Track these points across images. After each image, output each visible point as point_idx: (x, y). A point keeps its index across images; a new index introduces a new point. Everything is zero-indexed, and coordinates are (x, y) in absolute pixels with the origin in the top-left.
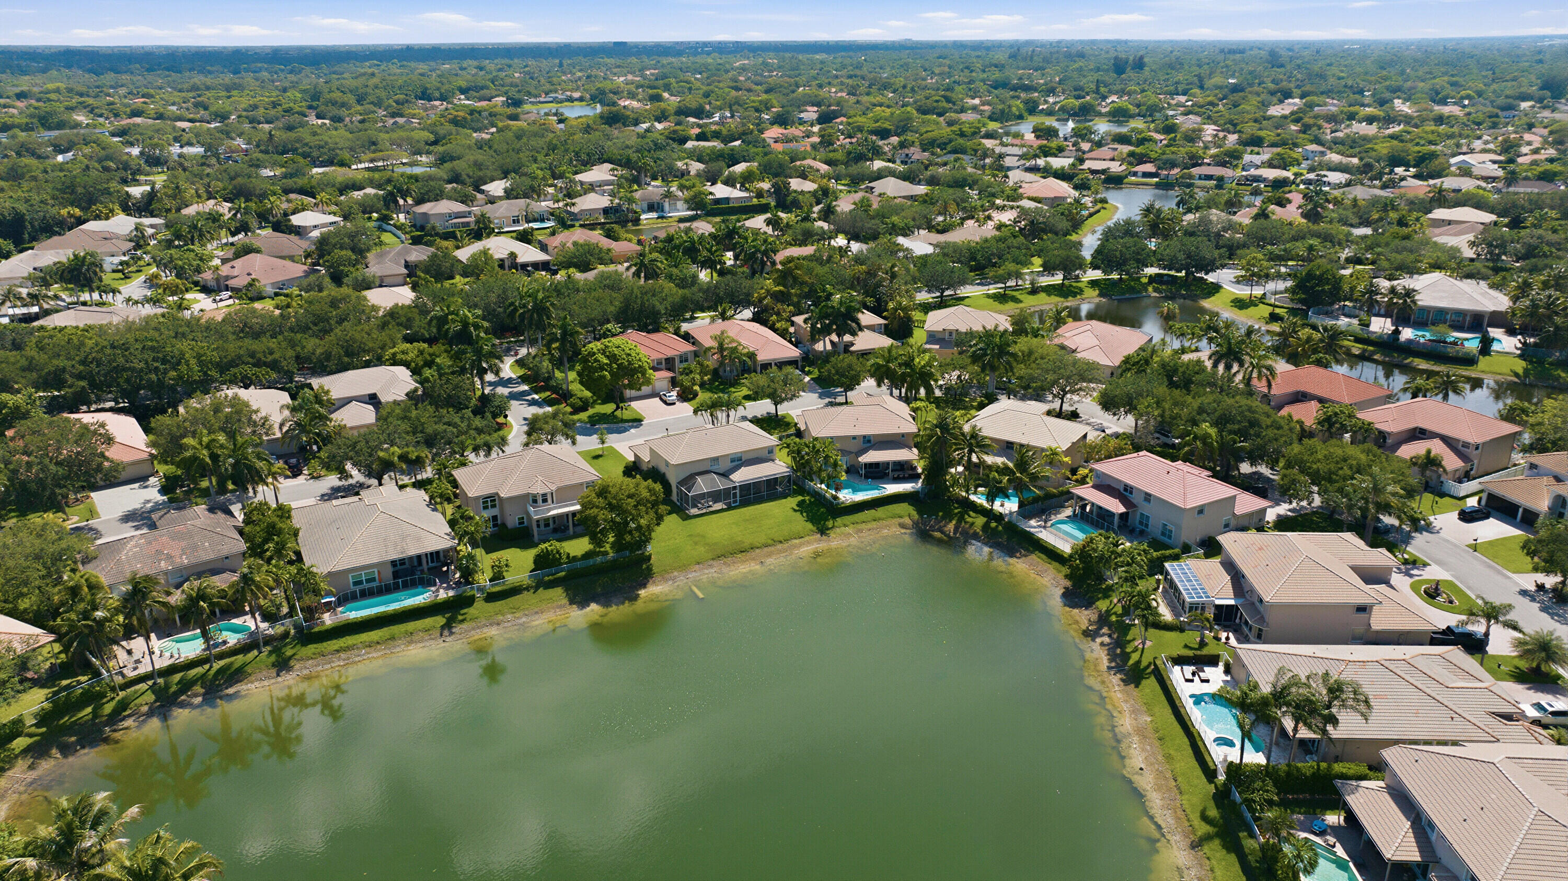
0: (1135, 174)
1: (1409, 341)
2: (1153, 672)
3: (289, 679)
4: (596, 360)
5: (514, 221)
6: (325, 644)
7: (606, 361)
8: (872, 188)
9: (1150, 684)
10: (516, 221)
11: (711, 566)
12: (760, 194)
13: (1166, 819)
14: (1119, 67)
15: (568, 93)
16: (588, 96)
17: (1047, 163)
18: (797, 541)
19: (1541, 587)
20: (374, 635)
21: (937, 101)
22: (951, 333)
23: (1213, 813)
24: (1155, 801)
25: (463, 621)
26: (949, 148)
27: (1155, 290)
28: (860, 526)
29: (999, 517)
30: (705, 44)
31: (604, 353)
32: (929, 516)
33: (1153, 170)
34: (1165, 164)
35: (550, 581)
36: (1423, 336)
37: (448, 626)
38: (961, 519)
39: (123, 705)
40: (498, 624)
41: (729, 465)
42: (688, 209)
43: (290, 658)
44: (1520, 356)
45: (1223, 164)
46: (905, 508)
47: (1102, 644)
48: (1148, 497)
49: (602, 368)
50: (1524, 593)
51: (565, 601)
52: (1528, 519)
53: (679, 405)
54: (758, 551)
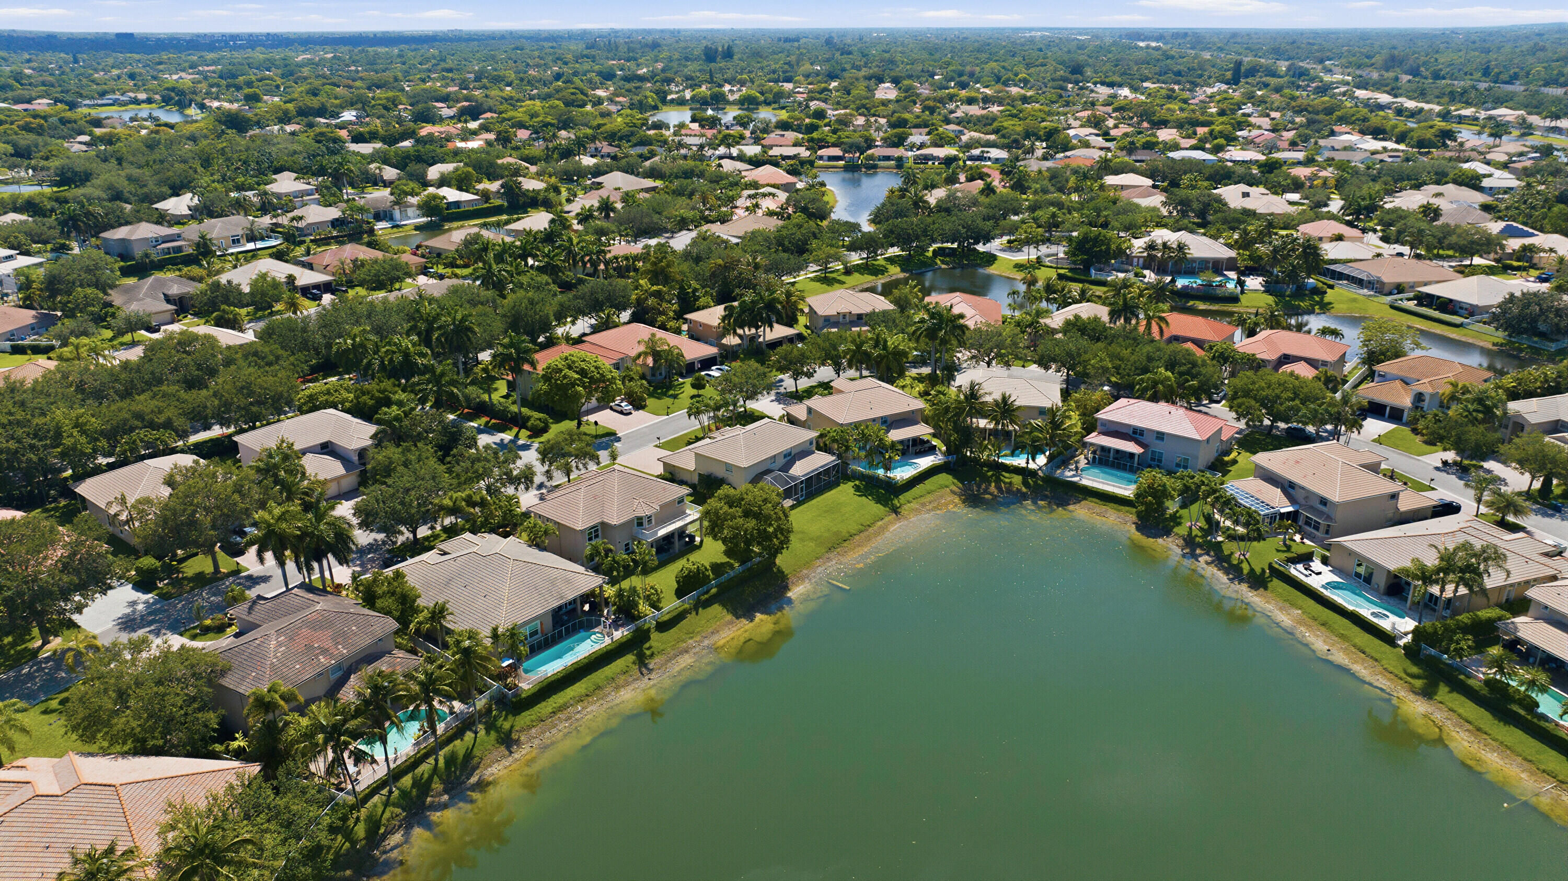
0: (821, 158)
1: (1185, 288)
2: (1271, 575)
3: (522, 753)
4: (565, 377)
5: (233, 241)
6: (536, 708)
7: (577, 376)
8: (599, 184)
9: (1276, 583)
10: (236, 242)
11: (829, 559)
12: (486, 195)
13: (1383, 682)
14: (710, 55)
15: (132, 95)
16: (157, 97)
17: (741, 151)
18: (880, 523)
19: (1445, 463)
20: (578, 688)
21: (573, 94)
22: (844, 316)
23: (1415, 670)
24: (1361, 669)
25: (652, 655)
26: (634, 140)
27: (943, 262)
28: (923, 500)
29: (1033, 473)
30: (234, 37)
31: (570, 368)
32: (970, 482)
33: (840, 153)
34: (851, 147)
35: (707, 600)
36: (1195, 282)
37: (642, 662)
38: (998, 481)
39: (374, 824)
40: (687, 652)
41: (781, 461)
42: (423, 216)
43: (510, 731)
44: (1264, 292)
45: (896, 145)
46: (944, 478)
47: (1207, 563)
48: (1160, 436)
49: (573, 384)
50: (1437, 469)
51: (729, 617)
52: (1395, 415)
53: (635, 413)
54: (857, 537)
